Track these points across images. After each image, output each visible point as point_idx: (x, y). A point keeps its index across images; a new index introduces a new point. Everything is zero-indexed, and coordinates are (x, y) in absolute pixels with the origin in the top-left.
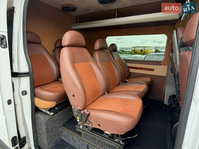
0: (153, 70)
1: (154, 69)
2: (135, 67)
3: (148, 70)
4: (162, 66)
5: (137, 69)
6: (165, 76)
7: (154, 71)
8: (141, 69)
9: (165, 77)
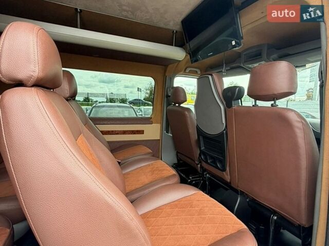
0: (141, 132)
1: (143, 131)
2: (112, 131)
3: (135, 134)
4: (153, 124)
5: (117, 134)
6: (159, 138)
7: (143, 133)
8: (124, 132)
9: (159, 140)
